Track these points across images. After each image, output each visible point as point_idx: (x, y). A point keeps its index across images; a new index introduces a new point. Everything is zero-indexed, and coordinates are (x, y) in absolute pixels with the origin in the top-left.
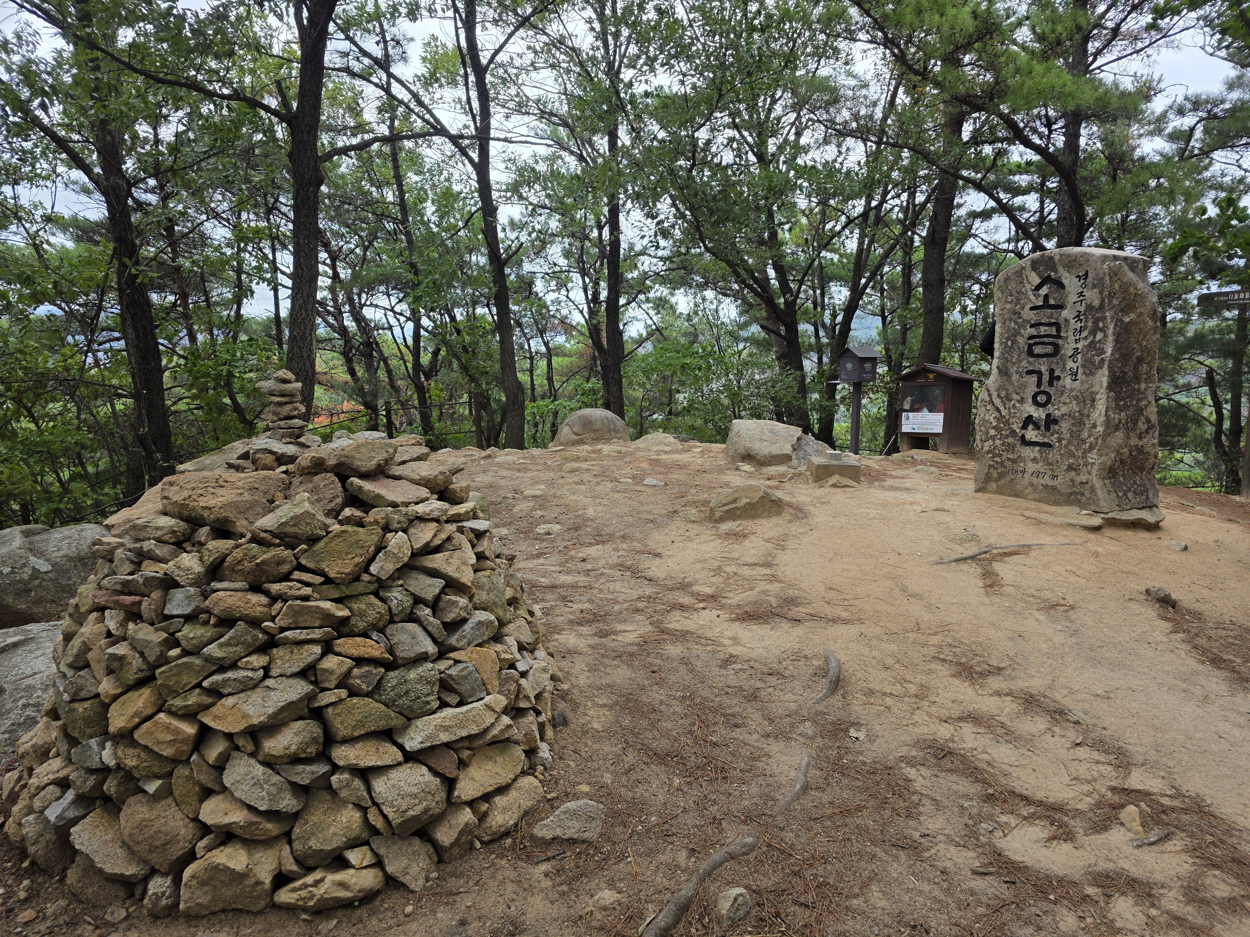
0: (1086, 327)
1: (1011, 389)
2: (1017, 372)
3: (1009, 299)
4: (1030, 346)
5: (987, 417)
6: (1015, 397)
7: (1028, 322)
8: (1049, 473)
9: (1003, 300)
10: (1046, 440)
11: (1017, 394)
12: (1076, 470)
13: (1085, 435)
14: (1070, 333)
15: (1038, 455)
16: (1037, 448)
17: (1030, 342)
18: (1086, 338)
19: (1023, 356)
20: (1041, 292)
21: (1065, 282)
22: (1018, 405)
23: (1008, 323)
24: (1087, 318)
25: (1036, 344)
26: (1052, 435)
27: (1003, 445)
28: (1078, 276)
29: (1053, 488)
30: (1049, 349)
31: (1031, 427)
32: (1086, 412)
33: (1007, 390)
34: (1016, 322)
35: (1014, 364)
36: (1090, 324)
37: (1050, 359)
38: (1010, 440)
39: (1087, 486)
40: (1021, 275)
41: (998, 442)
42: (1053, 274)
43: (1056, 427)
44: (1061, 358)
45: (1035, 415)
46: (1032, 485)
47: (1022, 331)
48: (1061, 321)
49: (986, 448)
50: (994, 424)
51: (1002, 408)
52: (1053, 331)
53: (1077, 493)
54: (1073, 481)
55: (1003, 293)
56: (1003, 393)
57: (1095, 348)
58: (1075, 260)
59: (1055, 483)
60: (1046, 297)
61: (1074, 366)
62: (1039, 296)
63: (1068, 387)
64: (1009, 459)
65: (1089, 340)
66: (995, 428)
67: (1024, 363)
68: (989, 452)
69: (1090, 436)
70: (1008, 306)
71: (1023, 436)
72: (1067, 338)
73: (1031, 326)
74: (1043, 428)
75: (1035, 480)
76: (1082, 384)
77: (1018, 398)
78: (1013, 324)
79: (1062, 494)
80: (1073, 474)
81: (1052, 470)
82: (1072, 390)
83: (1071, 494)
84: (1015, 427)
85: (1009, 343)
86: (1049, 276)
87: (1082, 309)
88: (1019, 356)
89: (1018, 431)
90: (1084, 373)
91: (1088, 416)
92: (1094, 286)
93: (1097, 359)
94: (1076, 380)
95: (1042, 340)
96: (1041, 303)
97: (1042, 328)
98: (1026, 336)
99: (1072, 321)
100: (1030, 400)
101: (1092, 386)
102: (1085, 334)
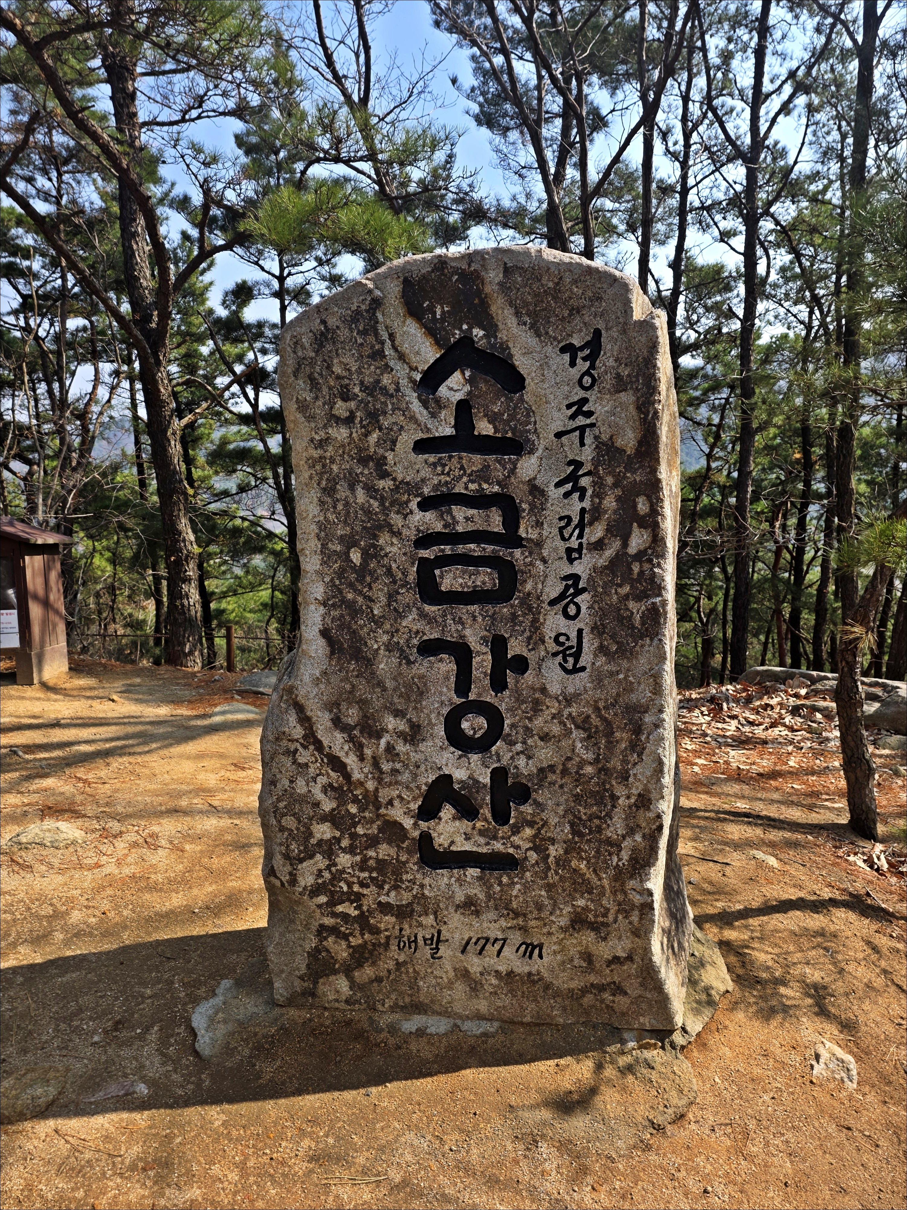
0: (596, 513)
1: (377, 701)
2: (389, 647)
3: (341, 408)
4: (426, 566)
5: (301, 787)
6: (391, 723)
7: (413, 488)
8: (516, 938)
9: (319, 409)
10: (498, 846)
11: (398, 714)
12: (595, 927)
13: (617, 826)
14: (550, 531)
15: (477, 892)
16: (473, 872)
17: (425, 553)
18: (599, 546)
19: (407, 597)
20: (443, 391)
21: (522, 363)
22: (401, 747)
23: (342, 491)
24: (599, 484)
25: (444, 561)
26: (516, 830)
27: (363, 866)
28: (569, 349)
29: (531, 978)
30: (485, 578)
31: (447, 812)
32: (615, 763)
33: (363, 703)
34: (370, 490)
35: (378, 622)
36: (610, 503)
37: (490, 609)
38: (385, 851)
39: (632, 968)
40: (372, 329)
41: (344, 860)
42: (478, 333)
43: (528, 809)
44: (525, 602)
45: (459, 774)
46: (464, 974)
47: (396, 519)
48: (519, 493)
49: (307, 880)
50: (328, 805)
51: (351, 761)
52: (495, 521)
53: (601, 988)
54: (588, 957)
55: (314, 385)
56: (352, 715)
57: (627, 578)
58: (556, 293)
59: (537, 965)
60: (464, 410)
61: (571, 629)
62: (440, 404)
63: (554, 689)
64: (385, 908)
65: (609, 553)
66: (332, 818)
67: (410, 621)
68: (315, 891)
69: (631, 831)
70: (341, 433)
71: (426, 838)
72: (539, 544)
73: (424, 506)
74: (486, 812)
75: (475, 964)
76: (598, 680)
77: (402, 726)
78: (361, 496)
79: (557, 994)
80: (588, 938)
81: (524, 929)
82: (569, 700)
83: (584, 991)
84: (397, 813)
85: (356, 557)
86: (467, 340)
87: (587, 455)
88: (391, 597)
89: (408, 823)
90: (602, 649)
91: (624, 777)
92: (620, 385)
93: (637, 608)
94: (576, 670)
95: (461, 549)
96: (449, 431)
97: (460, 513)
98: (411, 534)
99: (555, 493)
100: (440, 731)
101: (629, 689)
102: (596, 532)
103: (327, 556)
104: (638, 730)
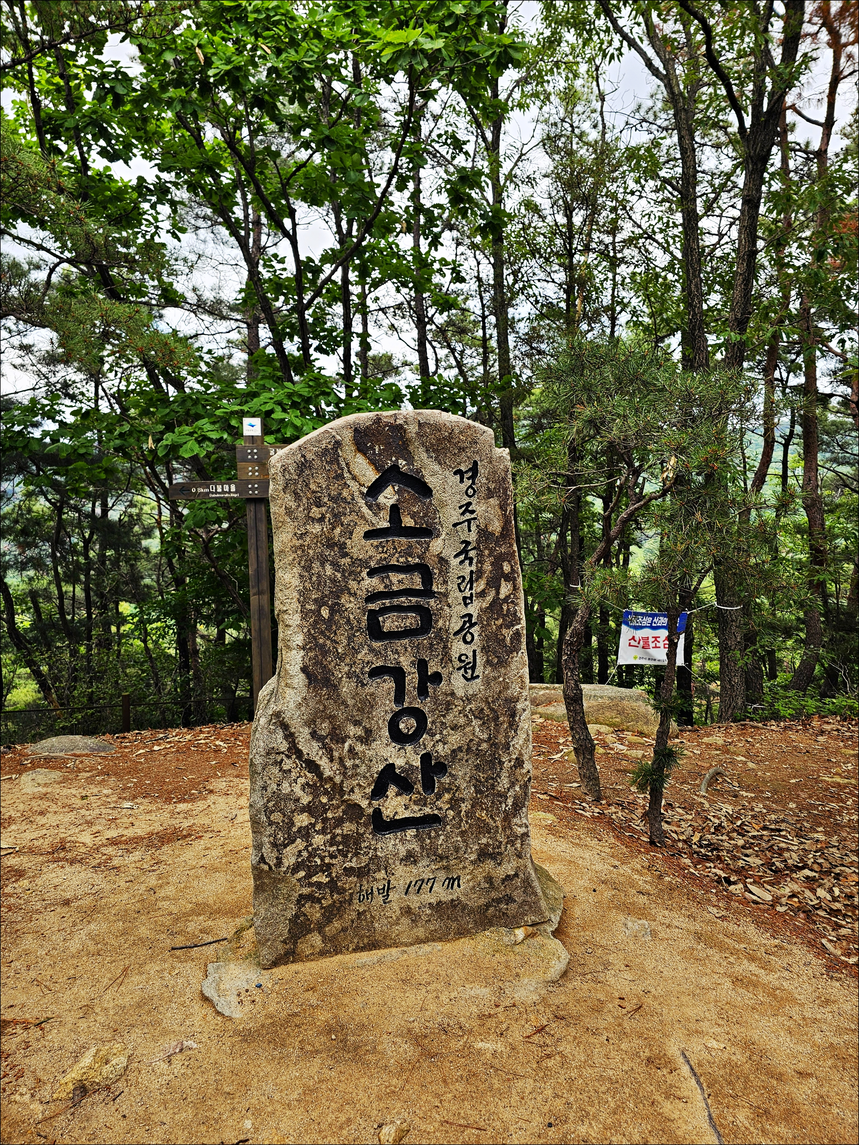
0: (480, 573)
1: (341, 715)
2: (349, 675)
3: (316, 513)
4: (373, 615)
5: (286, 788)
6: (352, 730)
7: (363, 563)
8: (442, 875)
9: (300, 514)
10: (427, 810)
11: (357, 723)
12: (493, 856)
13: (504, 782)
14: (452, 586)
15: (415, 846)
16: (411, 832)
17: (372, 606)
18: (482, 594)
19: (360, 638)
20: (381, 499)
21: (431, 481)
22: (359, 748)
23: (316, 567)
24: (480, 555)
25: (384, 610)
26: (439, 797)
27: (332, 842)
28: (459, 472)
29: (453, 904)
30: (411, 620)
31: (392, 790)
32: (501, 739)
33: (332, 718)
34: (335, 565)
35: (342, 658)
36: (487, 567)
37: (416, 640)
38: (348, 828)
39: (518, 882)
40: (335, 460)
41: (318, 840)
42: (402, 462)
43: (446, 780)
44: (438, 635)
45: (399, 762)
46: (407, 911)
47: (353, 585)
48: (431, 562)
49: (289, 860)
50: (306, 799)
51: (324, 763)
52: (417, 582)
53: (499, 901)
54: (489, 879)
55: (297, 497)
56: (324, 728)
57: (500, 614)
58: (450, 438)
59: (457, 893)
60: (395, 510)
61: (467, 650)
62: (379, 506)
63: (460, 693)
64: (349, 871)
65: (489, 598)
66: (308, 809)
67: (363, 654)
68: (296, 868)
69: (513, 784)
70: (316, 529)
71: (378, 812)
72: (446, 595)
73: (370, 574)
74: (419, 787)
75: (414, 901)
76: (487, 683)
77: (359, 731)
78: (329, 570)
79: (471, 912)
80: (489, 865)
81: (447, 868)
82: (469, 699)
83: (488, 906)
84: (358, 798)
85: (325, 613)
86: (395, 467)
87: (473, 537)
88: (350, 639)
89: (364, 804)
90: (488, 662)
91: (507, 746)
92: (490, 494)
94: (473, 678)
95: (396, 601)
96: (386, 525)
97: (395, 577)
98: (363, 594)
99: (454, 562)
100: (385, 732)
101: (507, 687)
102: (480, 586)
103: (305, 614)
104: (513, 715)
